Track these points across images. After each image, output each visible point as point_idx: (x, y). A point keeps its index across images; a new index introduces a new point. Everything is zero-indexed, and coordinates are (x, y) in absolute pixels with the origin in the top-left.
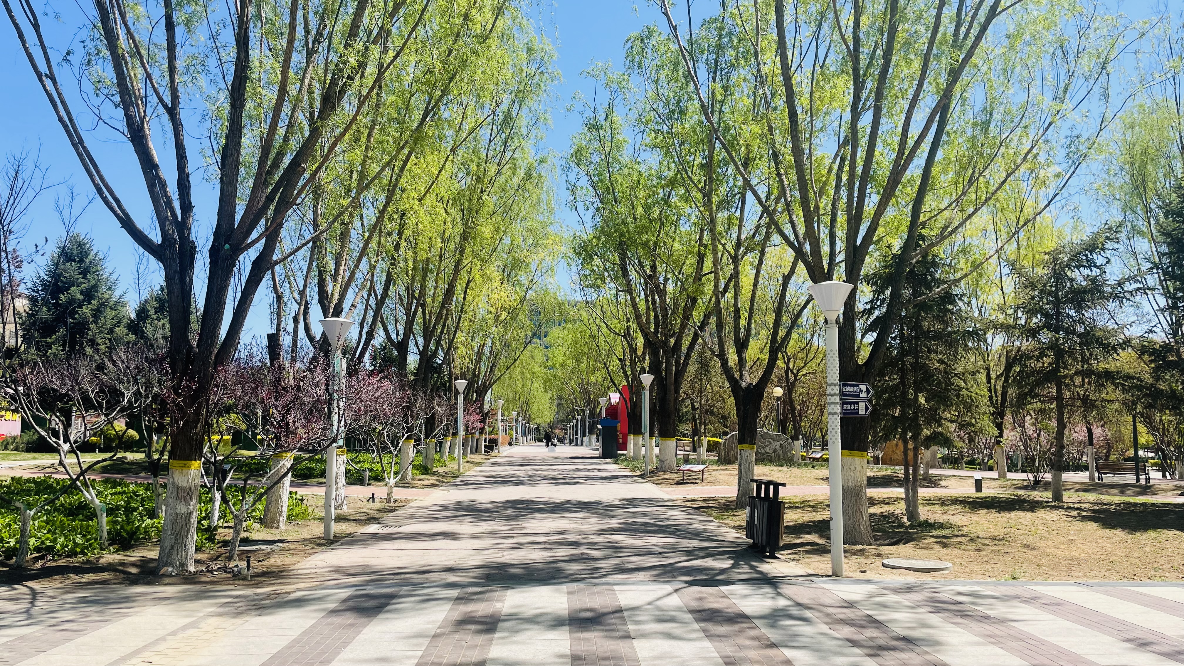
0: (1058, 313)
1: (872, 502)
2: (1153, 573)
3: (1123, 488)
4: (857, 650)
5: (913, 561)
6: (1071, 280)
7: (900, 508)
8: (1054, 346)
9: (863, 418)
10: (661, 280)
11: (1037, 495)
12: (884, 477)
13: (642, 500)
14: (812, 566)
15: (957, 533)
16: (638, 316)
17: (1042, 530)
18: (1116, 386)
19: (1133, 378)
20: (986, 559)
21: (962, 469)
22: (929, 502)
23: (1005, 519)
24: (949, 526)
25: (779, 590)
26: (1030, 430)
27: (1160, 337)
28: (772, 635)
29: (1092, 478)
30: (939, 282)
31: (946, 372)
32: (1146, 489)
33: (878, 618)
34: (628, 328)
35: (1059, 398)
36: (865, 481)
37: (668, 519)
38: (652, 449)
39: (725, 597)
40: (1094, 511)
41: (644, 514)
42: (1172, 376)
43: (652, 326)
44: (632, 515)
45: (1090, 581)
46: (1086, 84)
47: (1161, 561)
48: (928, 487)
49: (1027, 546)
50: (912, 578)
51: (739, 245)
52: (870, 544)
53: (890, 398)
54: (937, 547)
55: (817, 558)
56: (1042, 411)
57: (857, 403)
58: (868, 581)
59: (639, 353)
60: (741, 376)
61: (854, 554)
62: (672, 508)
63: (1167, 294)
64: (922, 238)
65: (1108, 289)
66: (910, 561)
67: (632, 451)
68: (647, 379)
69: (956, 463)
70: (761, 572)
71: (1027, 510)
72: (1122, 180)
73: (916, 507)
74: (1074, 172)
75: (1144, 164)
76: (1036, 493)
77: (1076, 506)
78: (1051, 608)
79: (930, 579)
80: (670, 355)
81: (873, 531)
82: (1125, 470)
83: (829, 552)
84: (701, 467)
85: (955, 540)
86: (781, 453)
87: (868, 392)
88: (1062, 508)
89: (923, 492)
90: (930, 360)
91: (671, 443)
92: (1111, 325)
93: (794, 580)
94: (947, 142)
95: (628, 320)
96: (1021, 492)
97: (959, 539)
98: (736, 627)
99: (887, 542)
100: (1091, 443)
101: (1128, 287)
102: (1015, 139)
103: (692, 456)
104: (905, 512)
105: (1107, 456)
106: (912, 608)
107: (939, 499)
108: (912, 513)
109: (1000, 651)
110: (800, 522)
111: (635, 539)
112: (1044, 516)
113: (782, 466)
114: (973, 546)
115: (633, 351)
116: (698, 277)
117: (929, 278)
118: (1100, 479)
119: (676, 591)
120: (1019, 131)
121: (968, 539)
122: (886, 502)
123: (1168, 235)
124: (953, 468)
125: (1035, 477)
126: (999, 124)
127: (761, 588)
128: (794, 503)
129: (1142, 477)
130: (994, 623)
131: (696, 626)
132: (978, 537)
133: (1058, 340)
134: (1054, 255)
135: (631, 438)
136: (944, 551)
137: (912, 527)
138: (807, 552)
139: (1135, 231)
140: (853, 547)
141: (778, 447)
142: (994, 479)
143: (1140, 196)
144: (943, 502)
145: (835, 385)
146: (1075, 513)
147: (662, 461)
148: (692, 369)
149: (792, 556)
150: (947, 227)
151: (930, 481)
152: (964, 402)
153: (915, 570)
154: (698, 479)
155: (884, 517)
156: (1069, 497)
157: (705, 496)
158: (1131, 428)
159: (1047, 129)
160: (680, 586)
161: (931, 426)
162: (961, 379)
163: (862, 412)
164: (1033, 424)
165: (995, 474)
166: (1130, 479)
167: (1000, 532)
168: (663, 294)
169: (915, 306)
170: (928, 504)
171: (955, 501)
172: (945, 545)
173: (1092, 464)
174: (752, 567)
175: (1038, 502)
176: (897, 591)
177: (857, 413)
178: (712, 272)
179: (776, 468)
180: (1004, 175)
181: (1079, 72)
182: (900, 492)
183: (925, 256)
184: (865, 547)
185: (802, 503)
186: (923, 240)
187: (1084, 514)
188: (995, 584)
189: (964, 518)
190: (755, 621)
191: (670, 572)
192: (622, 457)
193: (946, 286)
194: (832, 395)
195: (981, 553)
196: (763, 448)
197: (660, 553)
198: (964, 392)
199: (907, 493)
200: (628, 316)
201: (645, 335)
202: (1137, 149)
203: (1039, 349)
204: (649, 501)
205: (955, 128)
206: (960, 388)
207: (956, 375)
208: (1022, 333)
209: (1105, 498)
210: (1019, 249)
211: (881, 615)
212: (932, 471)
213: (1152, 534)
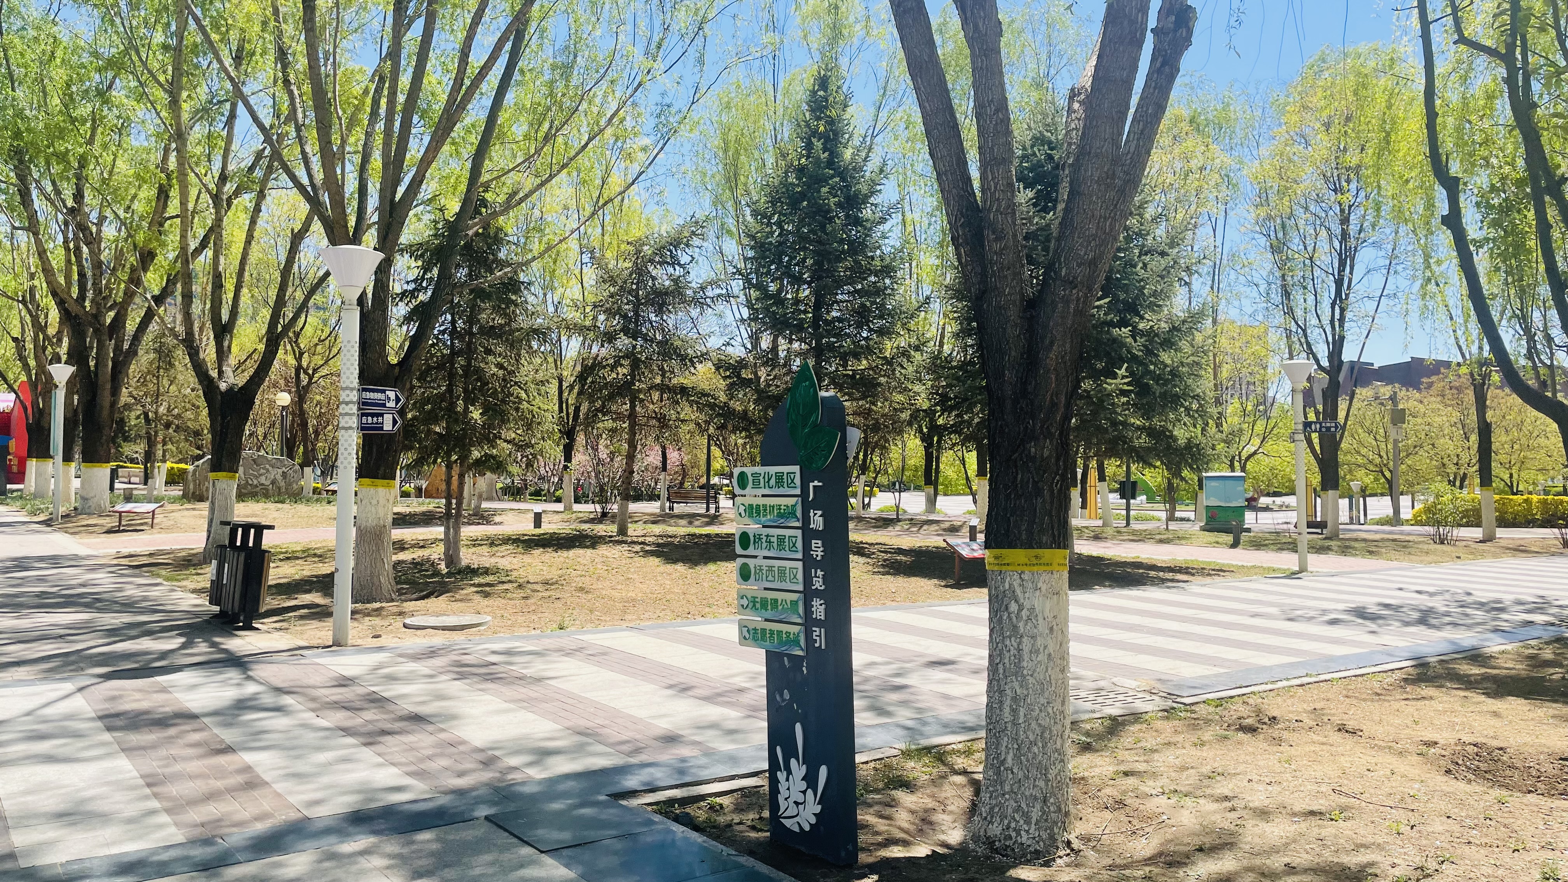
0: (637, 314)
1: (401, 546)
2: (707, 609)
3: (691, 518)
4: (350, 740)
5: (444, 618)
6: (654, 279)
7: (437, 553)
8: (631, 355)
9: (390, 436)
10: (94, 217)
11: (601, 529)
12: (424, 514)
13: (41, 559)
14: (305, 636)
15: (504, 579)
16: (47, 271)
17: (601, 569)
18: (691, 403)
19: (708, 395)
20: (533, 608)
21: (525, 501)
22: (475, 543)
23: (561, 559)
24: (495, 571)
25: (250, 673)
26: (603, 454)
27: (737, 351)
28: (228, 736)
29: (662, 508)
30: (502, 264)
31: (504, 380)
32: (714, 519)
33: (385, 694)
34: (32, 289)
35: (632, 416)
36: (390, 520)
37: (83, 585)
38: (69, 481)
39: (164, 690)
40: (658, 545)
41: (41, 579)
42: (745, 395)
43: (75, 292)
44: (20, 581)
45: (643, 624)
46: (681, 43)
47: (717, 596)
48: (479, 524)
49: (581, 589)
50: (438, 639)
51: (223, 178)
52: (392, 600)
53: (432, 410)
54: (477, 597)
55: (315, 624)
56: (613, 431)
57: (382, 415)
58: (380, 649)
59: (51, 331)
60: (221, 373)
61: (369, 615)
62: (94, 569)
63: (750, 305)
64: (484, 203)
65: (689, 292)
66: (440, 618)
67: (33, 484)
68: (62, 373)
69: (518, 493)
70: (226, 651)
71: (587, 547)
72: (715, 170)
73: (457, 550)
74: (662, 148)
75: (737, 152)
76: (601, 526)
77: (641, 539)
78: (596, 658)
79: (463, 638)
80: (106, 337)
81: (397, 583)
82: (696, 498)
83: (330, 614)
84: (151, 507)
85: (501, 587)
86: (283, 484)
87: (398, 400)
88: (625, 542)
89: (468, 531)
90: (487, 363)
91: (103, 472)
92: (693, 335)
93: (275, 657)
94: (519, 84)
95: (32, 276)
96: (585, 526)
97: (506, 586)
98: (172, 731)
99: (414, 596)
100: (664, 468)
101: (710, 293)
102: (600, 94)
103: (140, 490)
104: (443, 557)
105: (682, 484)
106: (431, 676)
107: (488, 538)
108: (451, 558)
109: (531, 716)
110: (297, 577)
111: (17, 618)
112: (605, 553)
113: (283, 502)
114: (521, 593)
115: (39, 327)
116: (158, 221)
117: (491, 257)
118: (671, 509)
119: (81, 689)
120: (604, 84)
121: (515, 585)
122: (422, 545)
123: (753, 237)
124: (515, 500)
125: (603, 508)
126: (582, 71)
127: (221, 673)
128: (293, 552)
129: (712, 506)
130: (530, 683)
131: (107, 737)
132: (528, 582)
133: (634, 347)
134: (638, 245)
135: (32, 465)
136: (486, 602)
137: (449, 574)
138: (302, 617)
139: (724, 230)
140: (368, 606)
141: (279, 477)
142: (558, 512)
143: (731, 189)
144: (492, 542)
145: (352, 389)
146: (637, 548)
147: (84, 499)
148: (145, 358)
149: (278, 625)
150: (515, 193)
151: (482, 517)
152: (522, 418)
153: (444, 628)
154: (146, 523)
155: (416, 564)
156: (634, 530)
157: (152, 549)
158: (705, 451)
159: (636, 90)
160: (88, 683)
161: (482, 448)
162: (522, 388)
163: (388, 426)
164: (607, 447)
165: (560, 507)
166: (699, 508)
167: (553, 574)
168: (93, 241)
169: (472, 291)
170: (474, 545)
171: (508, 540)
172: (487, 595)
173: (664, 494)
174: (214, 645)
175: (601, 537)
176: (416, 657)
177: (381, 429)
178: (177, 216)
179: (272, 506)
180: (585, 138)
181: (674, 27)
182: (438, 531)
183: (486, 226)
184: (384, 605)
185: (304, 551)
186: (486, 207)
187: (648, 548)
188: (538, 637)
189: (515, 561)
190: (206, 720)
191: (73, 663)
192: (15, 494)
193: (509, 269)
194: (347, 403)
195: (529, 601)
196: (256, 477)
197: (60, 636)
198: (525, 405)
199: (447, 533)
200: (33, 270)
201: (61, 303)
202: (732, 136)
203: (615, 356)
204: (55, 561)
205: (531, 66)
206: (520, 400)
207: (516, 383)
208: (597, 337)
209: (671, 530)
210: (603, 235)
211: (389, 690)
212: (485, 505)
213: (712, 567)
